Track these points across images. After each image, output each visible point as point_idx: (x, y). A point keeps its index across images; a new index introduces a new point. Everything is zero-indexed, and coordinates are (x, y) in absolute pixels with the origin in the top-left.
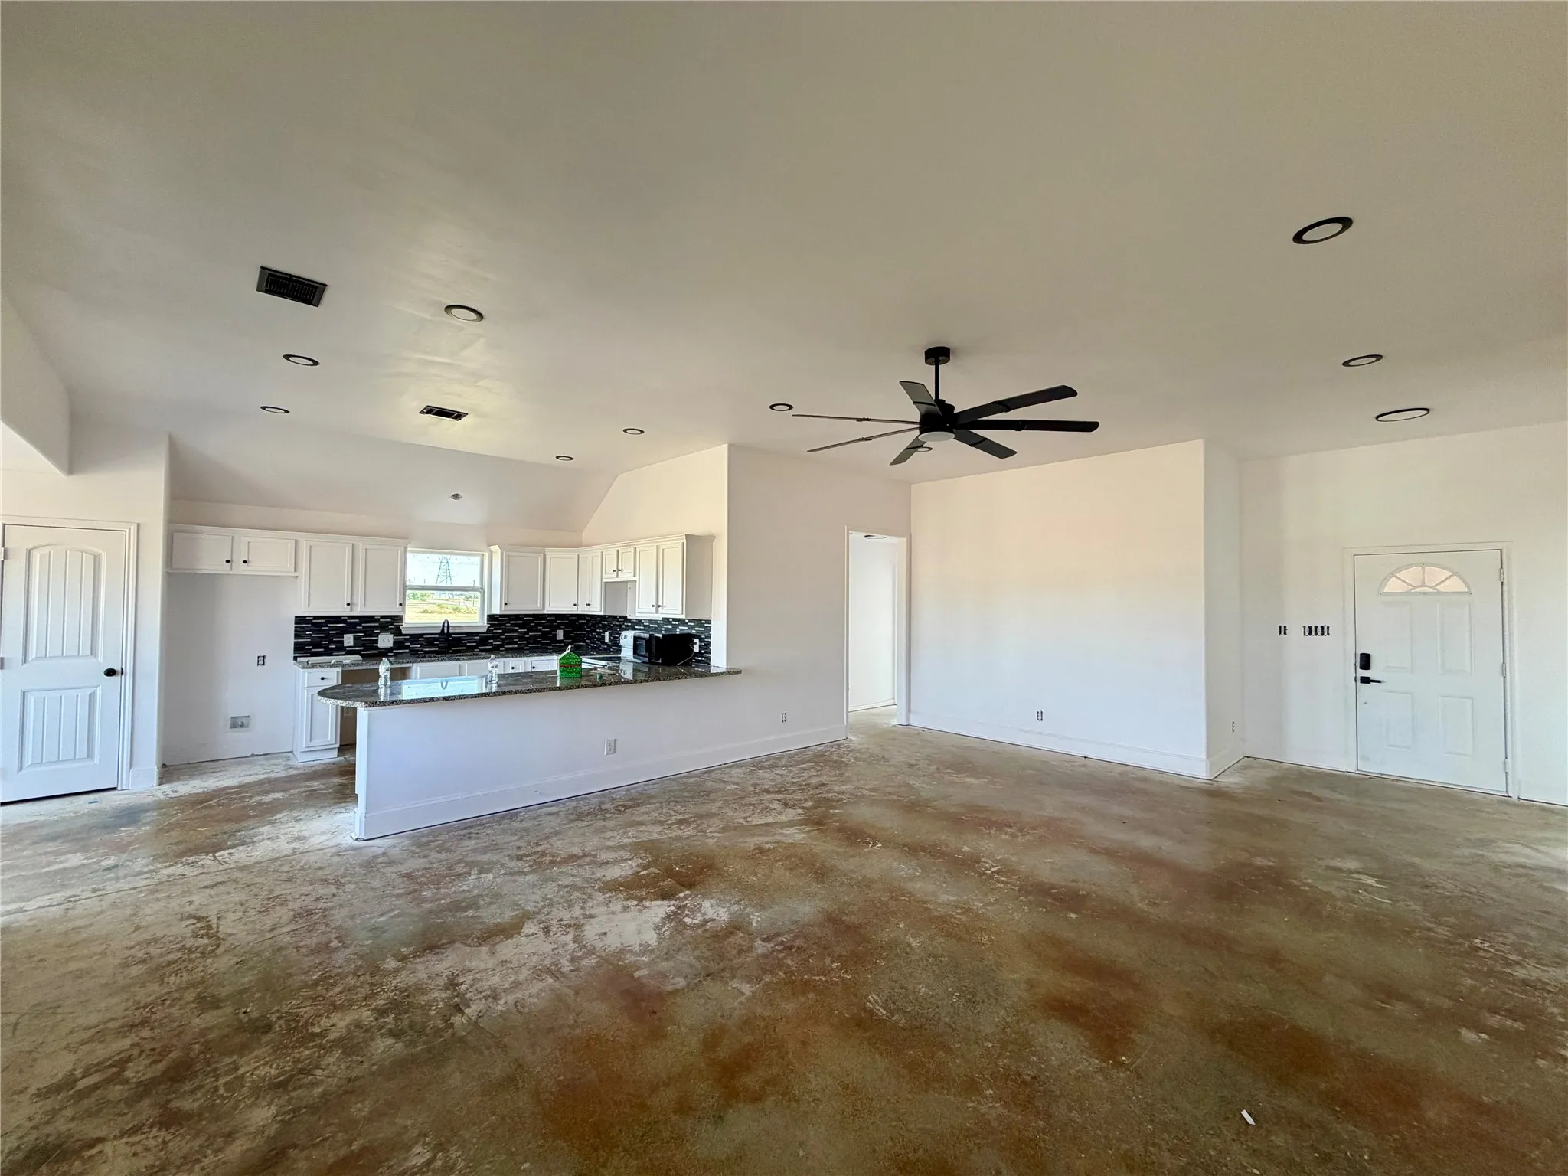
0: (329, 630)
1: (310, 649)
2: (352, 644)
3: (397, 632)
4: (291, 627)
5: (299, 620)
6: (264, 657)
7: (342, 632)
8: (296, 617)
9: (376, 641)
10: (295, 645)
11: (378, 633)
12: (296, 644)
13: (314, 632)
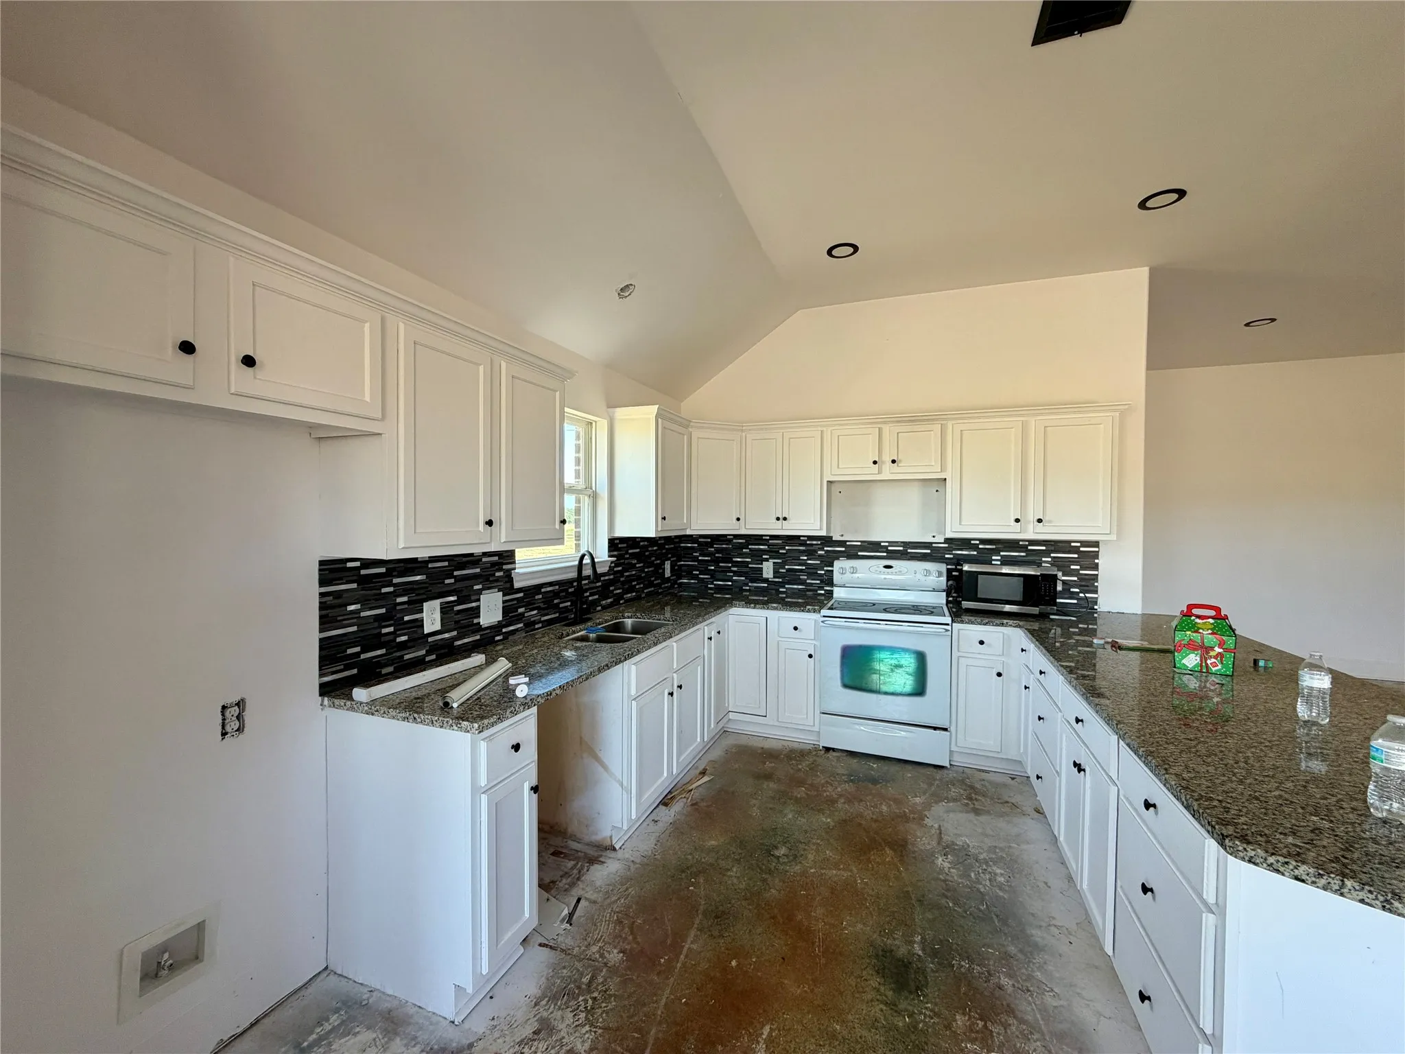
0: (396, 594)
1: (357, 655)
2: (438, 627)
3: (507, 585)
4: (310, 592)
5: (331, 570)
6: (240, 704)
7: (419, 596)
8: (322, 563)
9: (476, 612)
10: (321, 648)
11: (479, 592)
12: (324, 644)
13: (366, 603)
